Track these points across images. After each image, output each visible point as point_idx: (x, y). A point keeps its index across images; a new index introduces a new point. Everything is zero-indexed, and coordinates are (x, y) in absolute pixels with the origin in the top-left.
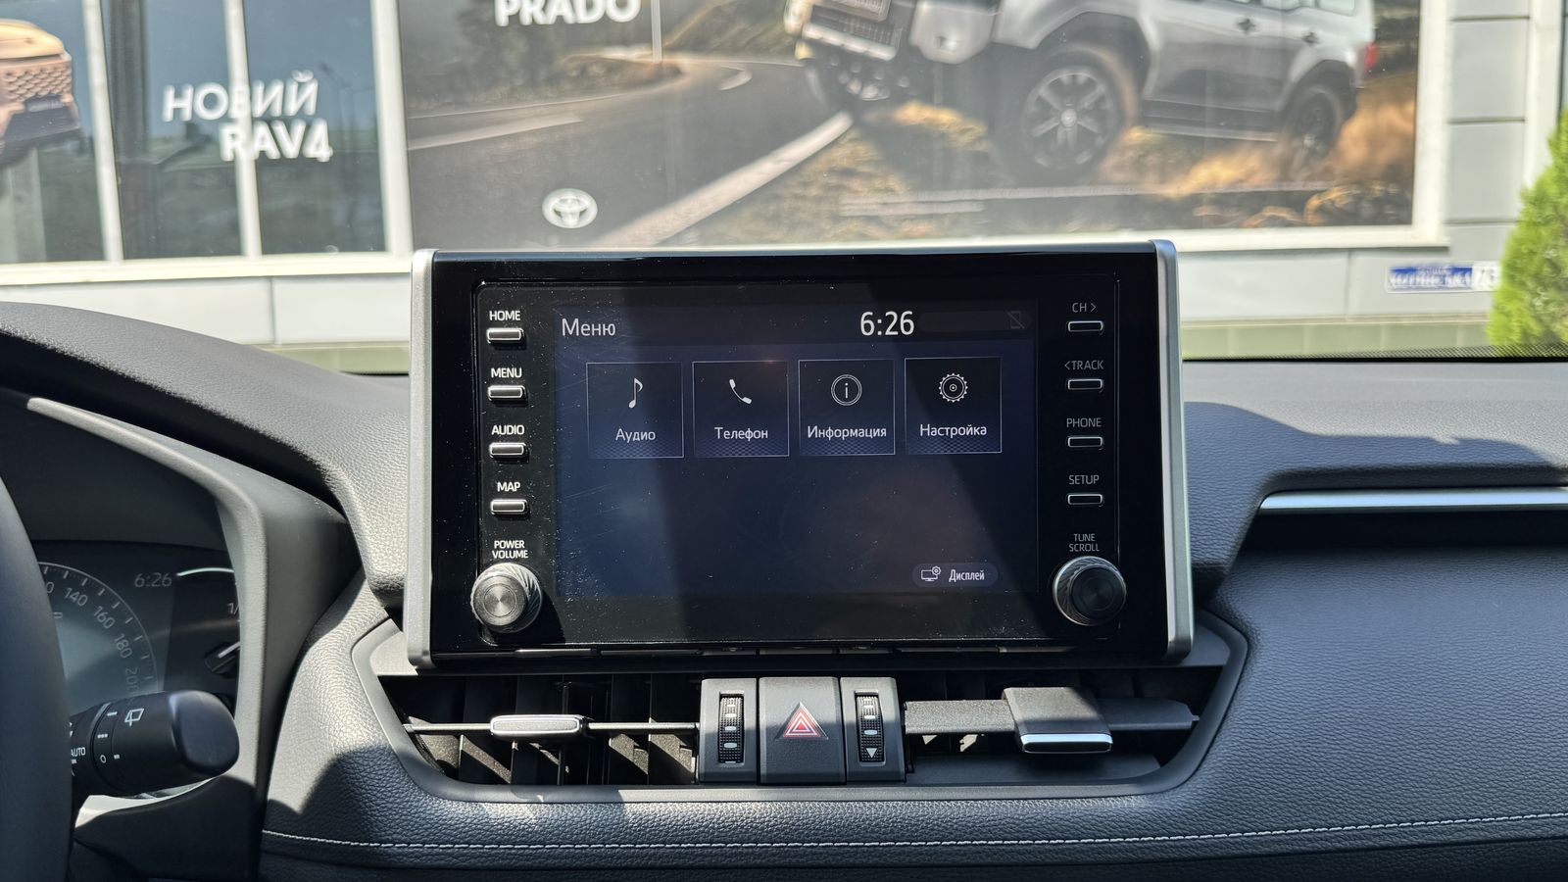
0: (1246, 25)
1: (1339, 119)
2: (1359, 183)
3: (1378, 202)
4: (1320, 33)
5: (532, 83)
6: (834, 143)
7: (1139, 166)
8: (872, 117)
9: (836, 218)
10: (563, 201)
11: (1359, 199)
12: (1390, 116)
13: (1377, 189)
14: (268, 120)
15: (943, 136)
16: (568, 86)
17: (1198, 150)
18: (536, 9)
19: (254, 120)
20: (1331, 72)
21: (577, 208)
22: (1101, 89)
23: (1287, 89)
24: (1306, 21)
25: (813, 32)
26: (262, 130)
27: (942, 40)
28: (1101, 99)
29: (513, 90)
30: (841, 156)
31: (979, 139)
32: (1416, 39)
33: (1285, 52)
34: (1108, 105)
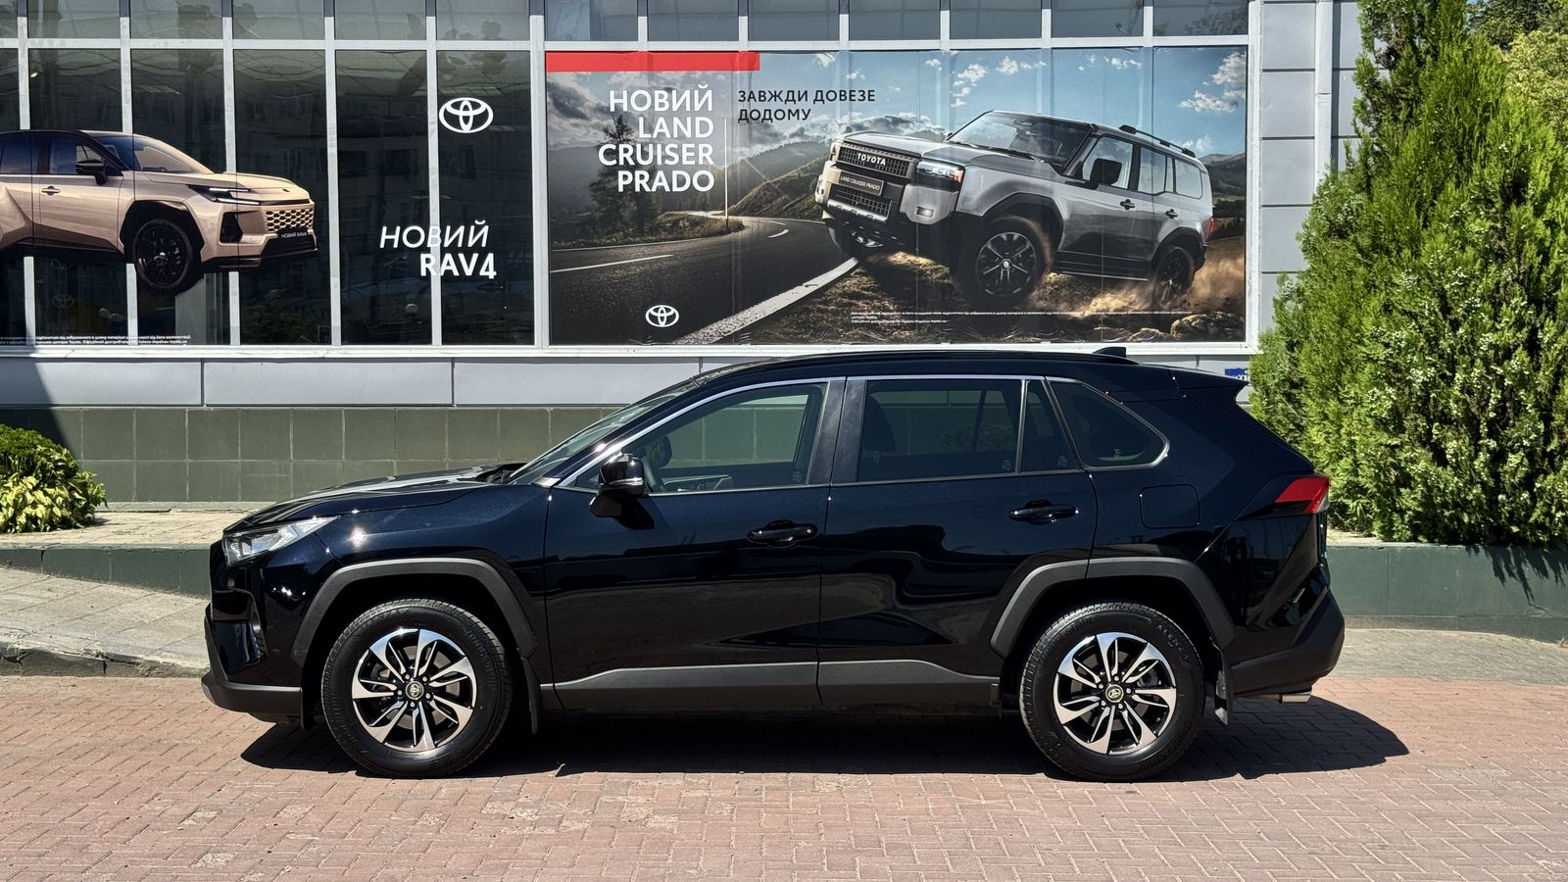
0: (1127, 205)
1: (1192, 268)
2: (1207, 312)
3: (1218, 323)
4: (1177, 211)
5: (640, 232)
6: (846, 275)
7: (1055, 297)
8: (871, 259)
9: (848, 326)
10: (656, 310)
11: (1206, 321)
12: (1227, 266)
13: (1219, 315)
14: (453, 249)
15: (922, 273)
16: (663, 235)
17: (1095, 288)
18: (644, 183)
19: (443, 251)
20: (1184, 236)
21: (666, 315)
22: (1029, 245)
23: (1156, 246)
24: (1167, 203)
25: (832, 203)
26: (448, 257)
27: (920, 210)
28: (1030, 251)
29: (626, 236)
30: (851, 284)
31: (946, 276)
32: (1244, 216)
33: (1154, 223)
34: (1033, 255)
